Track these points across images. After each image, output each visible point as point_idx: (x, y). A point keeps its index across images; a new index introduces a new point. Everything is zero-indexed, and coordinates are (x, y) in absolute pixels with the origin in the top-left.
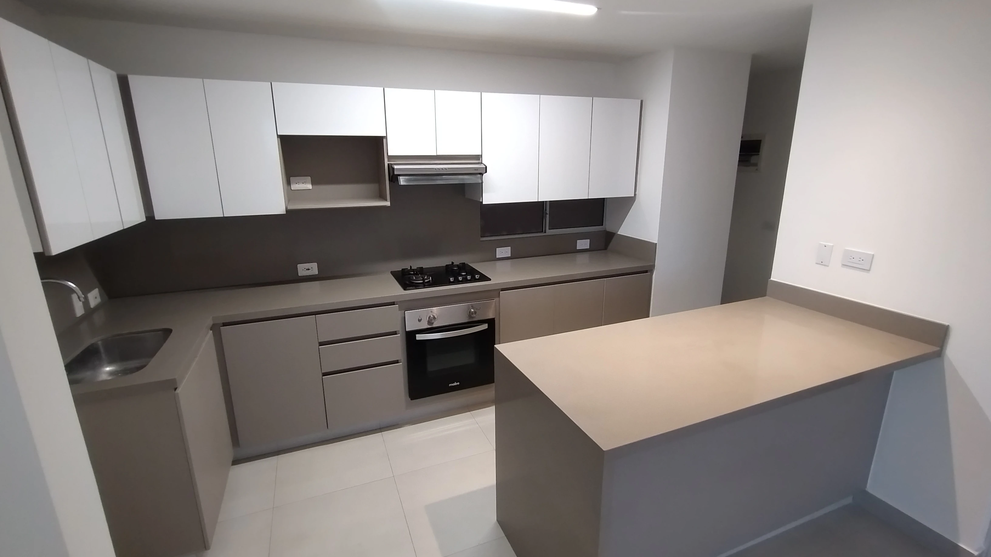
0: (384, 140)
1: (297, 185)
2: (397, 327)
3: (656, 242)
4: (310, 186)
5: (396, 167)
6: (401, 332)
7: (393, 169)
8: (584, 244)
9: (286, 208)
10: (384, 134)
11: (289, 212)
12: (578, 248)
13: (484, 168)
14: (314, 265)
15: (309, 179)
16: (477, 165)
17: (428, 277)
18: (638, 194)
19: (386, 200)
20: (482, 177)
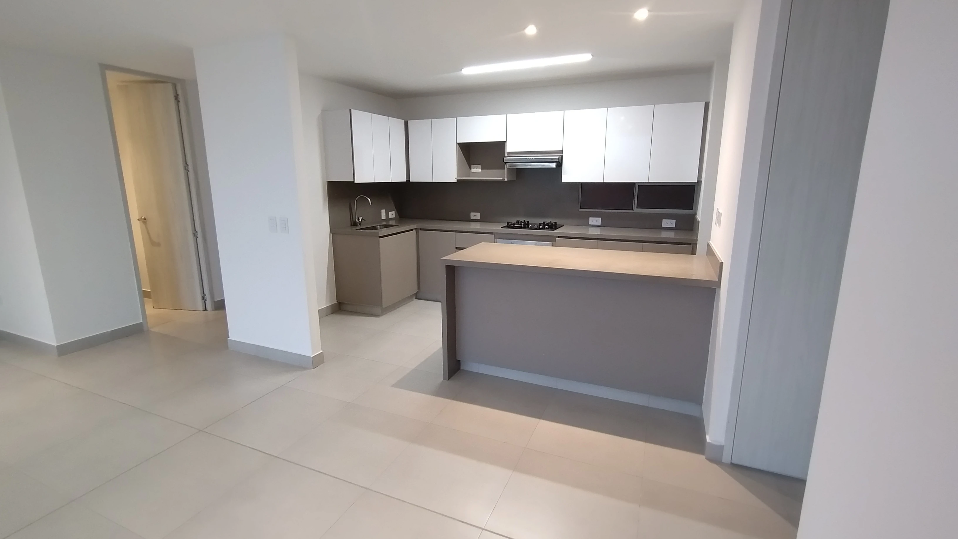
0: (505, 143)
1: (474, 170)
4: (480, 170)
8: (668, 223)
9: (457, 179)
10: (504, 140)
12: (663, 225)
13: (563, 159)
14: (479, 213)
15: (480, 166)
16: (556, 156)
17: (523, 225)
18: (701, 180)
19: (504, 177)
20: (561, 165)
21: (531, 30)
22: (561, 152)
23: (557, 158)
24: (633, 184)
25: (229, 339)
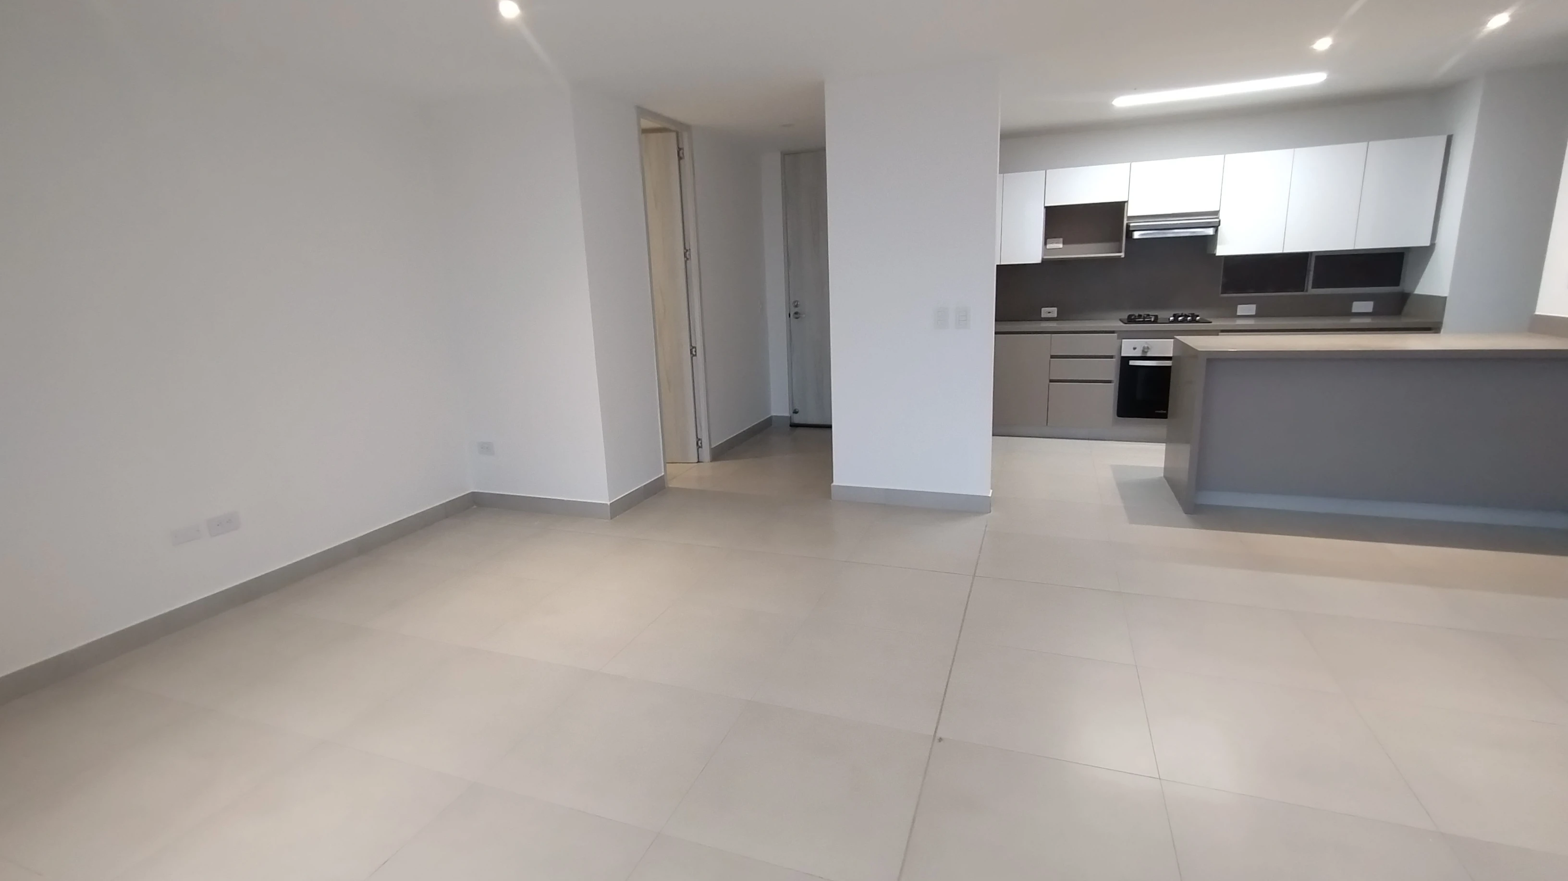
0: (1126, 204)
1: (1051, 245)
2: (1113, 353)
3: (1444, 296)
4: (1061, 246)
5: (1132, 224)
6: (1117, 357)
7: (1130, 225)
8: (1367, 306)
9: (1043, 259)
10: (1126, 200)
11: (1044, 261)
12: (1354, 310)
13: (1220, 221)
14: (1055, 309)
15: (1061, 240)
16: (1213, 220)
17: (1151, 318)
18: (1437, 241)
19: (1121, 252)
20: (1216, 231)
21: (1323, 44)
22: (1217, 213)
23: (1217, 222)
24: (1305, 256)
25: (832, 484)
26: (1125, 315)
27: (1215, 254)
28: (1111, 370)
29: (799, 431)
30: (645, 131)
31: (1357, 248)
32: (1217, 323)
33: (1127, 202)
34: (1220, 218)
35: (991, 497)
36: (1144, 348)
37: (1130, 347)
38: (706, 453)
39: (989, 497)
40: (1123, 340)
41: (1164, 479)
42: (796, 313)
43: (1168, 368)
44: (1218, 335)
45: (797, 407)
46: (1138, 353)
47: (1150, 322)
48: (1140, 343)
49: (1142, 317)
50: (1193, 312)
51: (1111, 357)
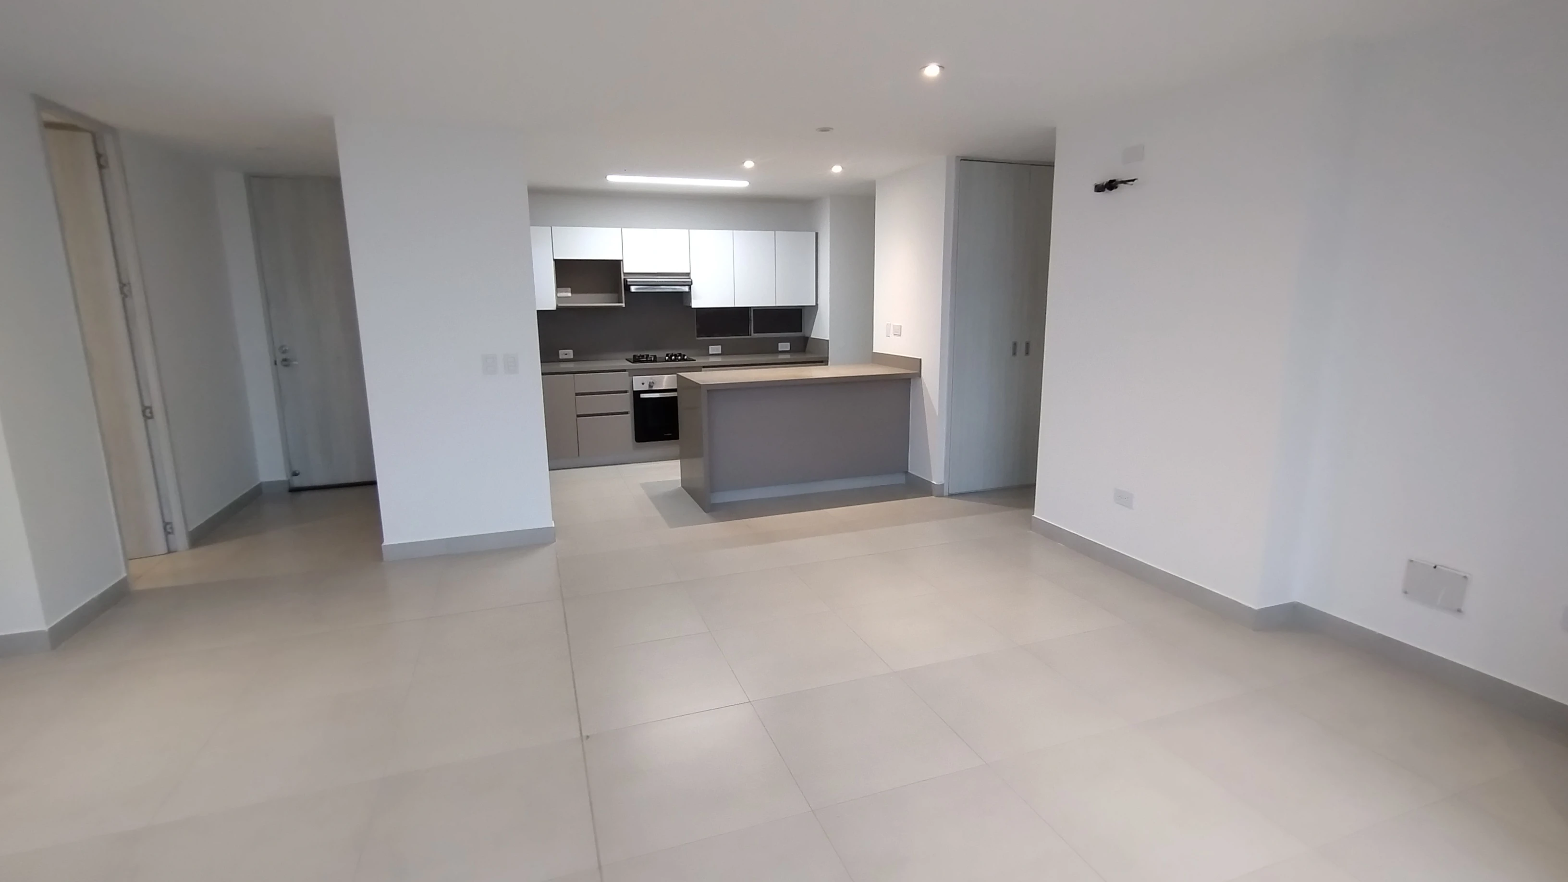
0: (621, 262)
1: (563, 294)
2: (627, 388)
3: (827, 339)
4: (570, 294)
5: (628, 280)
6: (630, 392)
7: (627, 281)
8: (784, 346)
9: (557, 306)
10: (621, 259)
11: (558, 308)
12: (780, 349)
13: (692, 282)
14: (571, 351)
15: (570, 289)
16: (686, 279)
17: (651, 358)
18: (819, 303)
19: (622, 303)
20: (690, 288)
21: (749, 164)
22: (688, 274)
23: (689, 282)
24: (747, 309)
25: (383, 545)
26: (630, 356)
27: (691, 307)
28: (626, 403)
29: (304, 495)
30: (49, 125)
31: (778, 305)
32: (700, 361)
33: (622, 260)
34: (691, 278)
35: (555, 527)
36: (650, 383)
37: (640, 383)
38: (181, 539)
39: (552, 527)
40: (634, 377)
41: (683, 489)
42: (285, 360)
43: (675, 398)
44: (701, 371)
45: (296, 468)
46: (646, 388)
47: (651, 361)
48: (647, 379)
49: (645, 357)
50: (680, 352)
51: (626, 392)
